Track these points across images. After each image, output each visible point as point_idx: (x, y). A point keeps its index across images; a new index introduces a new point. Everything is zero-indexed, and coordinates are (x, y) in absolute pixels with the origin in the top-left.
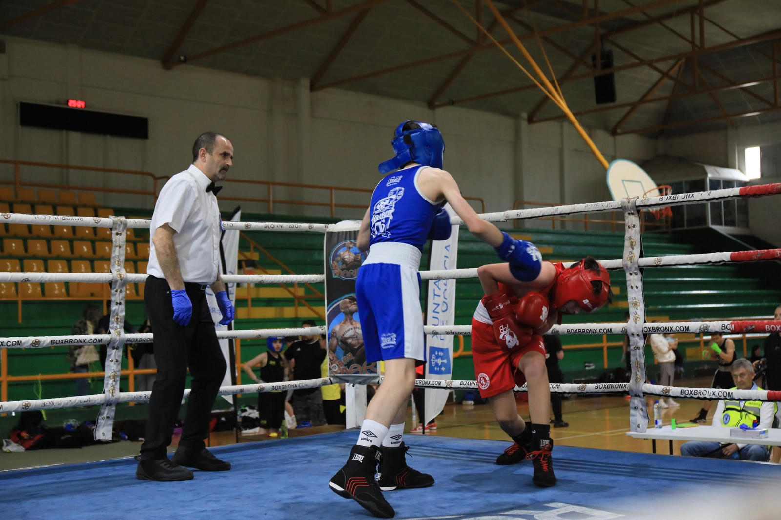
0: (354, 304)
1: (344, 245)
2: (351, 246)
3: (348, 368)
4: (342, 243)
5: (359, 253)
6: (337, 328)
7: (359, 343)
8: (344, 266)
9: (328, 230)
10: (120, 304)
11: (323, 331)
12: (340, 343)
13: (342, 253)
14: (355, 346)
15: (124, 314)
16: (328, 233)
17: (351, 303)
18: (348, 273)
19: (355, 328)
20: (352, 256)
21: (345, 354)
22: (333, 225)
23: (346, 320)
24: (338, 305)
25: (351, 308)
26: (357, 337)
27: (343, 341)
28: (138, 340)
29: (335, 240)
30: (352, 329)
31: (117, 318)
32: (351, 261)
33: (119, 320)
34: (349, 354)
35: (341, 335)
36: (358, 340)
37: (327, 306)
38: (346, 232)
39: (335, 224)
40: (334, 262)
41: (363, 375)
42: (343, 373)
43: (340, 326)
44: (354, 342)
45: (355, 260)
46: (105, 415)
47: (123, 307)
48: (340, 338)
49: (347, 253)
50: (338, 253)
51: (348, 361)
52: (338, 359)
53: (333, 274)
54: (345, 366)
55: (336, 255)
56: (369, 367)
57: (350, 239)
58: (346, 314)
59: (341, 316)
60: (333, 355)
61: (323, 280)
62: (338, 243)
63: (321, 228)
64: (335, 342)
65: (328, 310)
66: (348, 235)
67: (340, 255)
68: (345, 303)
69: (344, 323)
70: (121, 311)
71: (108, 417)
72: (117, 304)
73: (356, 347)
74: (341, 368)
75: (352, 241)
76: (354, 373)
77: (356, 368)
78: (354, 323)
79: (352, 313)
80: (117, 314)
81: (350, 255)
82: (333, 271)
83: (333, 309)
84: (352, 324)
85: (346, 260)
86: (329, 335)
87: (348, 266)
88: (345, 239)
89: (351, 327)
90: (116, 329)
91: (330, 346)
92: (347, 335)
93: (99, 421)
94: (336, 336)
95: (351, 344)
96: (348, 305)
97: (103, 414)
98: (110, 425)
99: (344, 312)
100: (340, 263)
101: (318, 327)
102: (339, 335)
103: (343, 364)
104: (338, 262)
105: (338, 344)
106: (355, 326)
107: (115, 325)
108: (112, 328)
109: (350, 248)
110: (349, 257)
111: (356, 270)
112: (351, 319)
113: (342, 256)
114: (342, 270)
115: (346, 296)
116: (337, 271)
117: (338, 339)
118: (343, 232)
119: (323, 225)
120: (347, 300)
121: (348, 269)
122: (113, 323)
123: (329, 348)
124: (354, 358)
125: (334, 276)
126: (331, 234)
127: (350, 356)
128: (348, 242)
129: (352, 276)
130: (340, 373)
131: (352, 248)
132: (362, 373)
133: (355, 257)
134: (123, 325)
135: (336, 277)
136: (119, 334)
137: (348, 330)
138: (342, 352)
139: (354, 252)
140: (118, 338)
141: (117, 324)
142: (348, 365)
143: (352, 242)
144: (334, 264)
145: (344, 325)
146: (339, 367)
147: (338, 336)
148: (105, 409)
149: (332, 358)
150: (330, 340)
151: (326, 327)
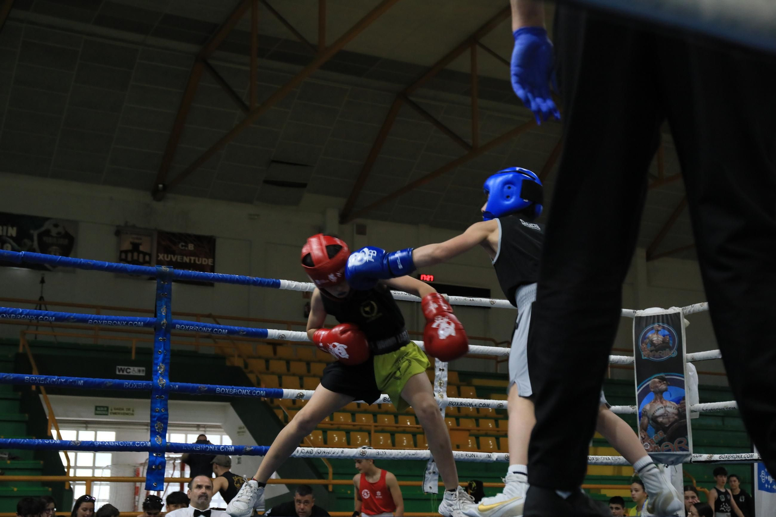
0: (664, 384)
1: (652, 329)
2: (659, 329)
3: (660, 446)
4: (651, 327)
5: (667, 335)
6: (648, 407)
7: (669, 421)
8: (653, 348)
9: (636, 315)
10: (443, 370)
11: (634, 410)
12: (651, 422)
13: (650, 335)
14: (666, 424)
15: (446, 379)
16: (637, 317)
17: (660, 382)
18: (657, 354)
19: (665, 407)
20: (661, 338)
21: (656, 433)
22: (642, 311)
23: (656, 399)
24: (648, 385)
25: (660, 388)
26: (667, 415)
27: (654, 419)
28: (459, 404)
29: (644, 323)
30: (662, 408)
31: (440, 383)
32: (659, 343)
33: (442, 385)
34: (661, 433)
35: (652, 413)
36: (668, 418)
37: (638, 386)
38: (654, 316)
39: (643, 310)
40: (643, 344)
41: (675, 453)
42: (655, 451)
43: (651, 405)
44: (665, 421)
45: (664, 341)
46: (431, 471)
47: (445, 373)
48: (650, 417)
49: (655, 336)
50: (647, 336)
51: (659, 440)
52: (649, 437)
53: (643, 356)
54: (657, 444)
55: (645, 338)
56: (680, 445)
57: (658, 322)
58: (656, 393)
59: (651, 395)
60: (645, 433)
61: (633, 362)
62: (646, 326)
63: (629, 313)
64: (646, 420)
65: (638, 390)
66: (656, 320)
67: (648, 338)
68: (655, 382)
69: (654, 402)
70: (444, 377)
71: (434, 473)
72: (440, 370)
73: (667, 426)
74: (653, 446)
75: (661, 324)
76: (666, 451)
77: (668, 446)
78: (664, 402)
79: (661, 392)
80: (440, 379)
81: (658, 337)
82: (642, 353)
83: (643, 389)
84: (662, 403)
85: (654, 342)
86: (640, 413)
87: (657, 347)
88: (654, 323)
89: (661, 405)
90: (439, 392)
91: (641, 425)
92: (658, 413)
93: (426, 476)
94: (646, 415)
95: (661, 422)
96: (658, 384)
97: (430, 469)
98: (436, 480)
99: (653, 392)
100: (649, 344)
101: (629, 406)
102: (650, 413)
103: (654, 441)
104: (647, 344)
105: (649, 423)
106: (665, 405)
107: (439, 388)
108: (436, 391)
109: (658, 331)
110: (658, 339)
111: (664, 351)
112: (661, 398)
113: (650, 338)
114: (651, 351)
115: (656, 376)
116: (646, 353)
117: (648, 418)
118: (651, 316)
119: (632, 311)
120: (657, 380)
121: (657, 351)
122: (437, 387)
123: (640, 426)
124: (665, 436)
125: (643, 358)
126: (639, 319)
127: (661, 435)
128: (656, 325)
129: (661, 357)
130: (652, 451)
131: (660, 330)
132: (673, 451)
133: (663, 339)
134: (445, 389)
135: (646, 358)
136: (442, 397)
137: (658, 409)
138: (654, 430)
139: (662, 334)
140: (441, 400)
141: (441, 388)
142: (660, 443)
143: (659, 326)
144: (642, 346)
145: (654, 404)
146: (651, 445)
147: (648, 414)
148: (431, 464)
149: (644, 437)
150: (641, 419)
151: (637, 407)
